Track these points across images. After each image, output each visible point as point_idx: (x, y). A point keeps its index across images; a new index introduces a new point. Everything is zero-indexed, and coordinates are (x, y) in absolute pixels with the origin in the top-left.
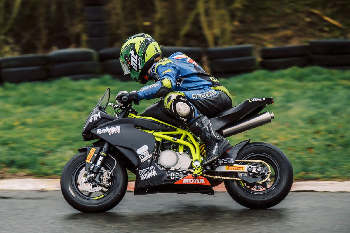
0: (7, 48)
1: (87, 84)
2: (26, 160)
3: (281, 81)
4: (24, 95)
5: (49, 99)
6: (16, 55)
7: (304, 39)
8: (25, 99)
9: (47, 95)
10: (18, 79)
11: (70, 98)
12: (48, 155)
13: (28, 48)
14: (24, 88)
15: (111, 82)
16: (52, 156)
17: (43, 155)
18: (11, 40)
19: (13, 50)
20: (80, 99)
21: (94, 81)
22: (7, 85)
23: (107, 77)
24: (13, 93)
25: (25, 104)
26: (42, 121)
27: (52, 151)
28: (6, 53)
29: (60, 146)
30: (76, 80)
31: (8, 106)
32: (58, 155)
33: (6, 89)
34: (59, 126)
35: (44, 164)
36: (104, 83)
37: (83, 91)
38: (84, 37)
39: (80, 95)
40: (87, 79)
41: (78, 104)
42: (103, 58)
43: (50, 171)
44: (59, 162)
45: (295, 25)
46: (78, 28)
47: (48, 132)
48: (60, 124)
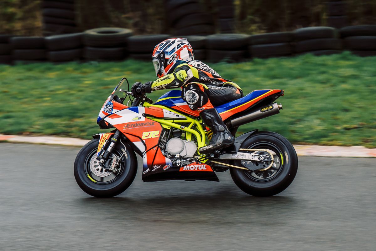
0: (253, 27)
1: (328, 59)
2: (277, 128)
4: (271, 69)
5: (295, 72)
6: (262, 33)
8: (273, 73)
9: (292, 69)
10: (266, 55)
11: (314, 72)
12: (297, 124)
13: (273, 26)
14: (271, 62)
15: (350, 57)
16: (300, 124)
17: (292, 123)
18: (257, 19)
19: (260, 28)
20: (324, 73)
21: (335, 56)
22: (257, 60)
23: (347, 53)
24: (261, 67)
25: (274, 77)
26: (289, 92)
27: (300, 120)
28: (252, 31)
29: (307, 115)
30: (318, 55)
31: (258, 79)
32: (307, 124)
33: (256, 64)
34: (305, 97)
35: (293, 132)
36: (345, 58)
37: (324, 65)
38: (324, 16)
39: (323, 69)
40: (328, 54)
41: (321, 77)
42: (343, 35)
43: (299, 138)
44: (307, 130)
46: (318, 8)
47: (295, 103)
48: (306, 96)
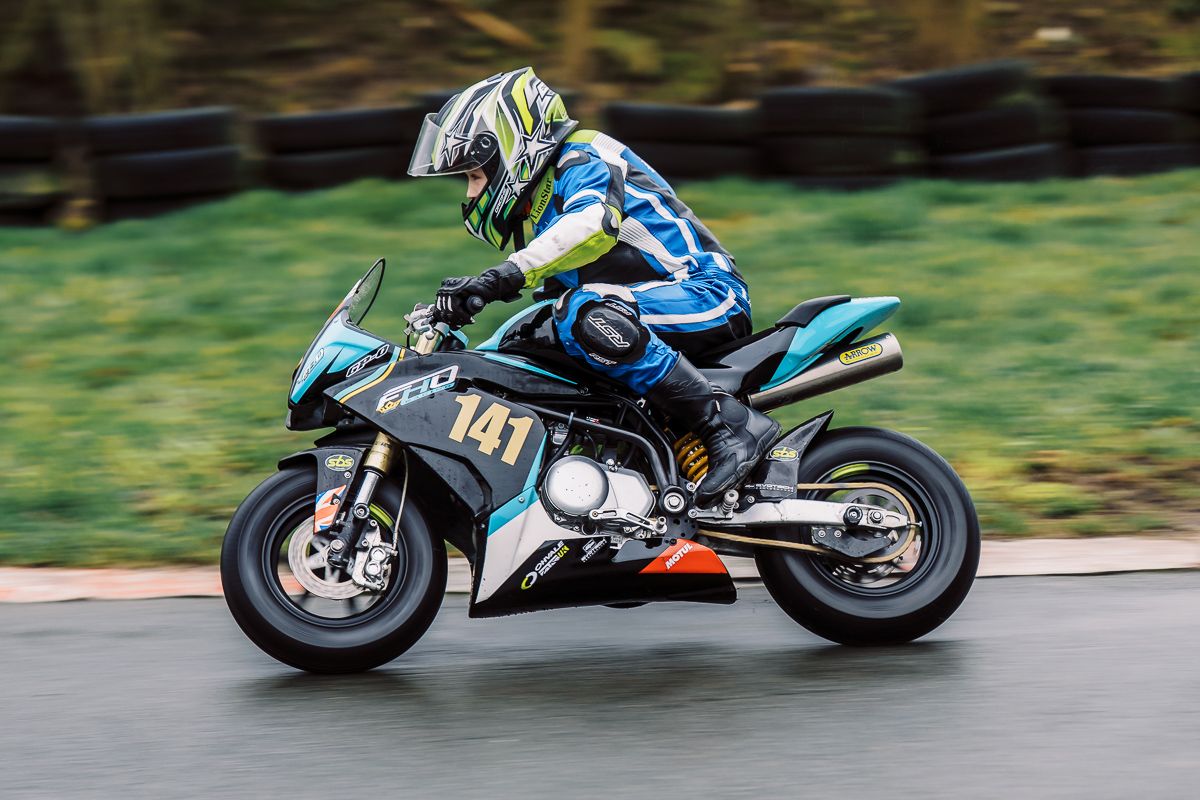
3: (321, 227)
7: (401, 87)
45: (369, 38)
